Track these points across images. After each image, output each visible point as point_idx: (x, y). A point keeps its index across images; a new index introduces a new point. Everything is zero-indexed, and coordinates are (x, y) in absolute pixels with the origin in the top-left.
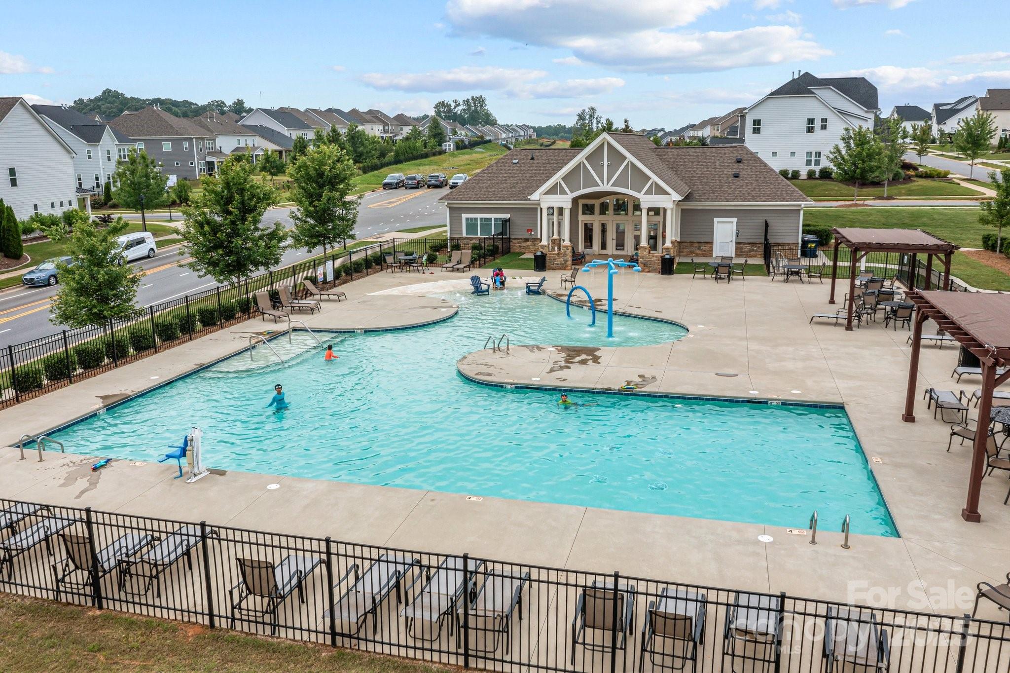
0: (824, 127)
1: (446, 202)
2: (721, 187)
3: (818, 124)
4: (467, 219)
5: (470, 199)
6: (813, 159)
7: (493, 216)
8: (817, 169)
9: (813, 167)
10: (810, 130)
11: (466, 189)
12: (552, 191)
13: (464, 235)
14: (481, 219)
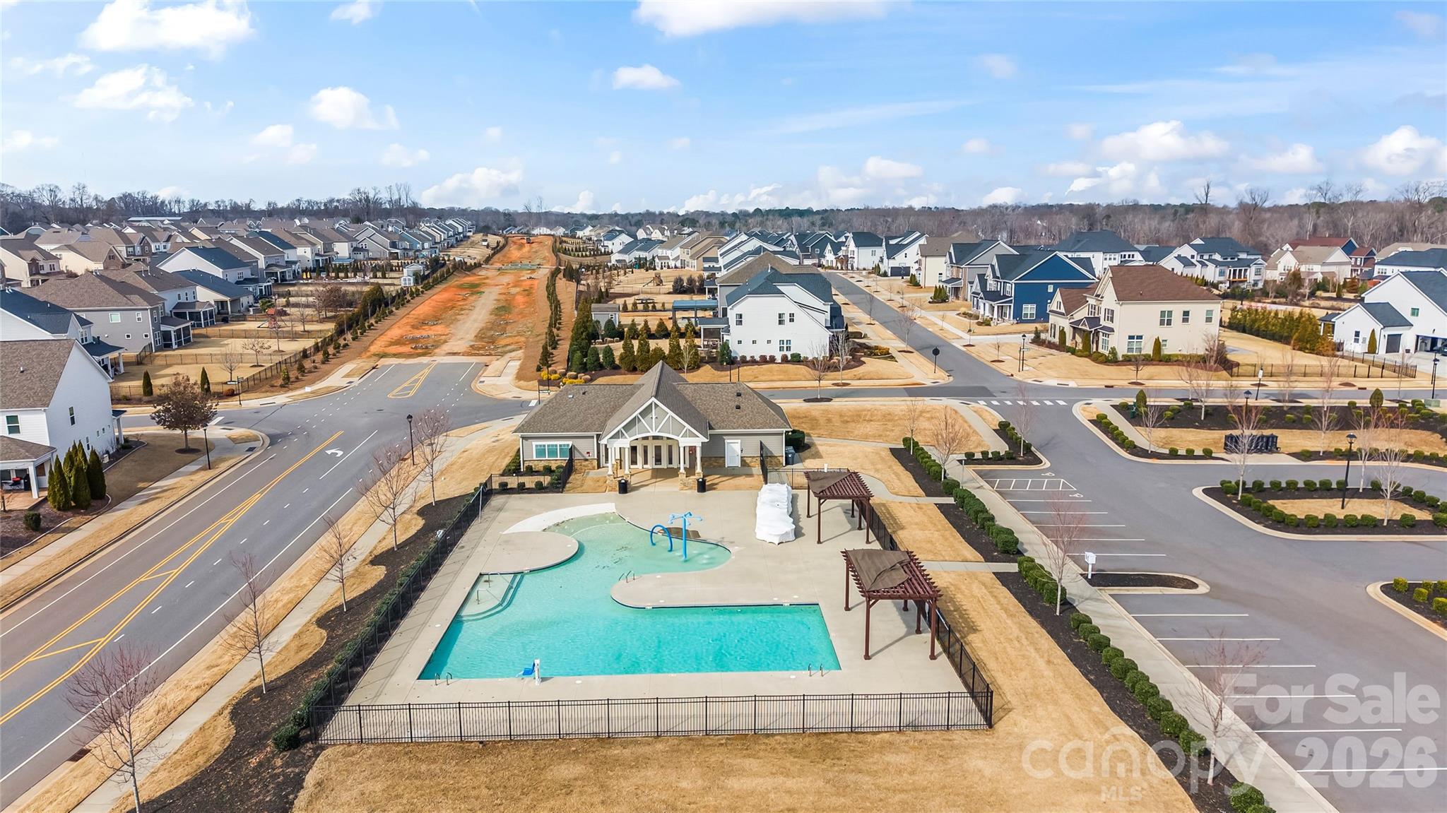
0: (792, 320)
1: (520, 434)
2: (728, 417)
3: (787, 318)
4: (536, 446)
5: (539, 432)
6: (785, 346)
7: (558, 443)
8: (789, 354)
9: (785, 352)
10: (781, 322)
11: (534, 422)
12: (616, 436)
13: (535, 458)
14: (548, 446)
